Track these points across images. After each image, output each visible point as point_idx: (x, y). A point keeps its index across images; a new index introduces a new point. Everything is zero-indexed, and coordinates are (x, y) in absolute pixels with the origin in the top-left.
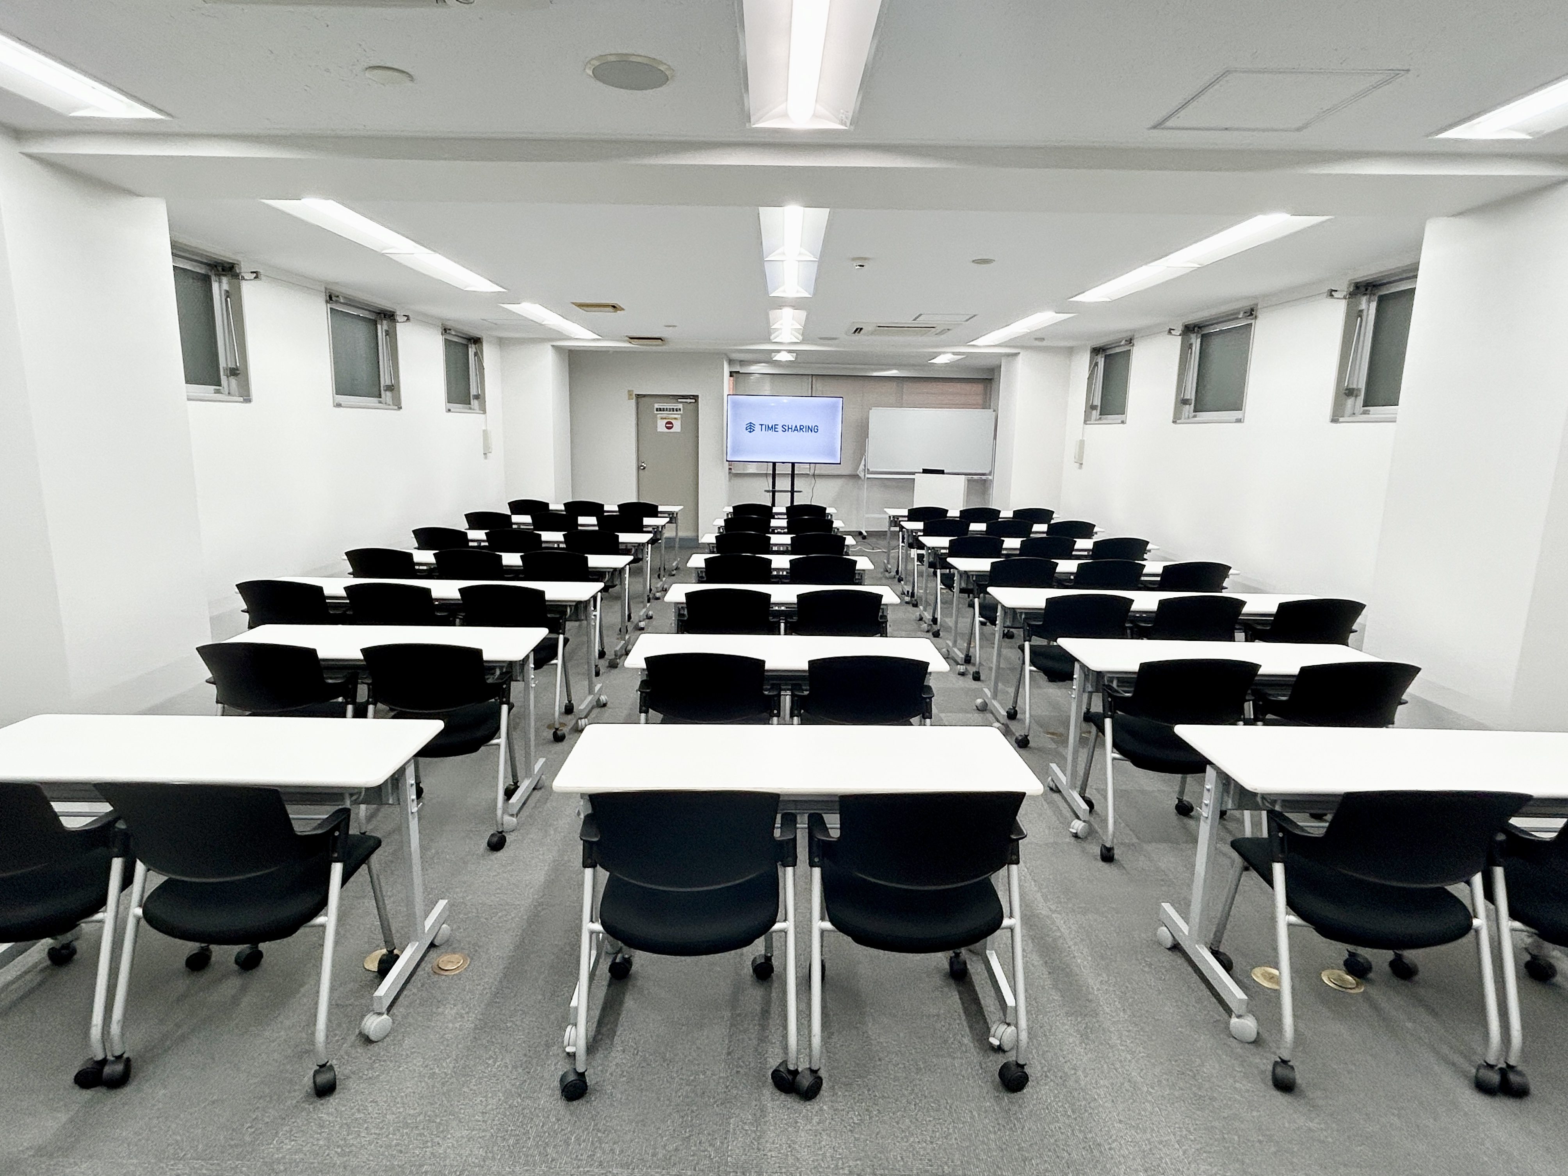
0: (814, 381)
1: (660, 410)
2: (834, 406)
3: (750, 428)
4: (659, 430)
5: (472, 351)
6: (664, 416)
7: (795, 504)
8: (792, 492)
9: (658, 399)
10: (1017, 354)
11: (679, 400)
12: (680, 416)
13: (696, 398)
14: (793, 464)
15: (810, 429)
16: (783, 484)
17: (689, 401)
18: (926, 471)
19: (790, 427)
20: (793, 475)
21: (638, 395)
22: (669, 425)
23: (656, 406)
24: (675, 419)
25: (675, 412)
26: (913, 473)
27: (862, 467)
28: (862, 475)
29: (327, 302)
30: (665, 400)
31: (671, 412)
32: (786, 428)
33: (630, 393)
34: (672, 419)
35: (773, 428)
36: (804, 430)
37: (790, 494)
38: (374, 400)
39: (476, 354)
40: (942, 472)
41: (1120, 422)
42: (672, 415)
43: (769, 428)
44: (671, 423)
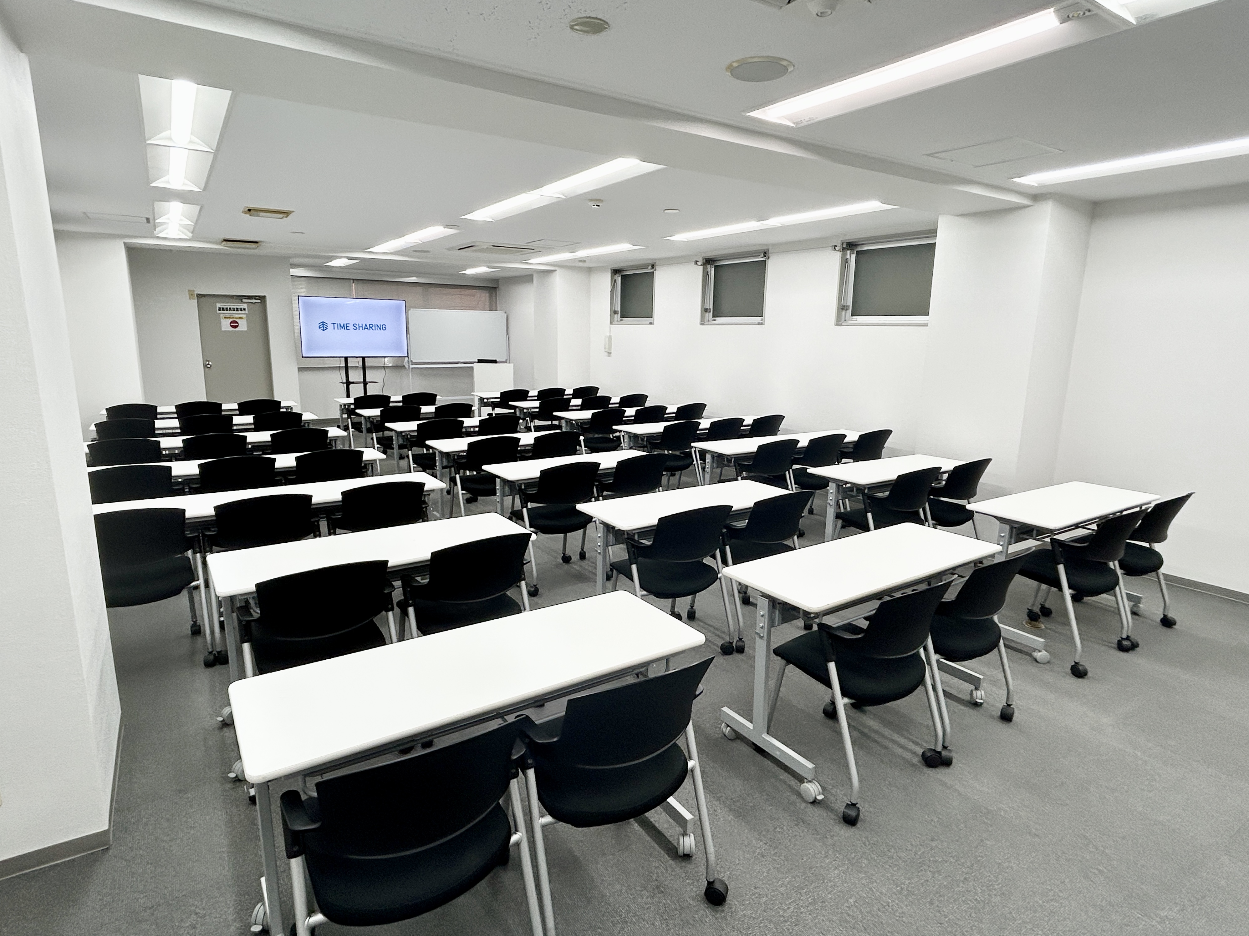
1: (223, 309)
2: (398, 308)
3: (323, 326)
4: (223, 329)
6: (228, 315)
7: (368, 394)
8: (365, 383)
9: (218, 299)
11: (244, 300)
12: (244, 316)
13: (263, 298)
14: (364, 358)
15: (379, 327)
16: (356, 376)
17: (254, 301)
18: (480, 361)
19: (360, 326)
20: (364, 368)
21: (200, 295)
22: (234, 324)
23: (219, 305)
24: (240, 318)
25: (240, 312)
26: (473, 363)
30: (227, 300)
31: (235, 312)
32: (356, 327)
33: (191, 292)
34: (236, 318)
35: (344, 327)
36: (373, 328)
37: (362, 384)
40: (494, 362)
41: (648, 323)
42: (237, 314)
43: (342, 327)
44: (237, 322)
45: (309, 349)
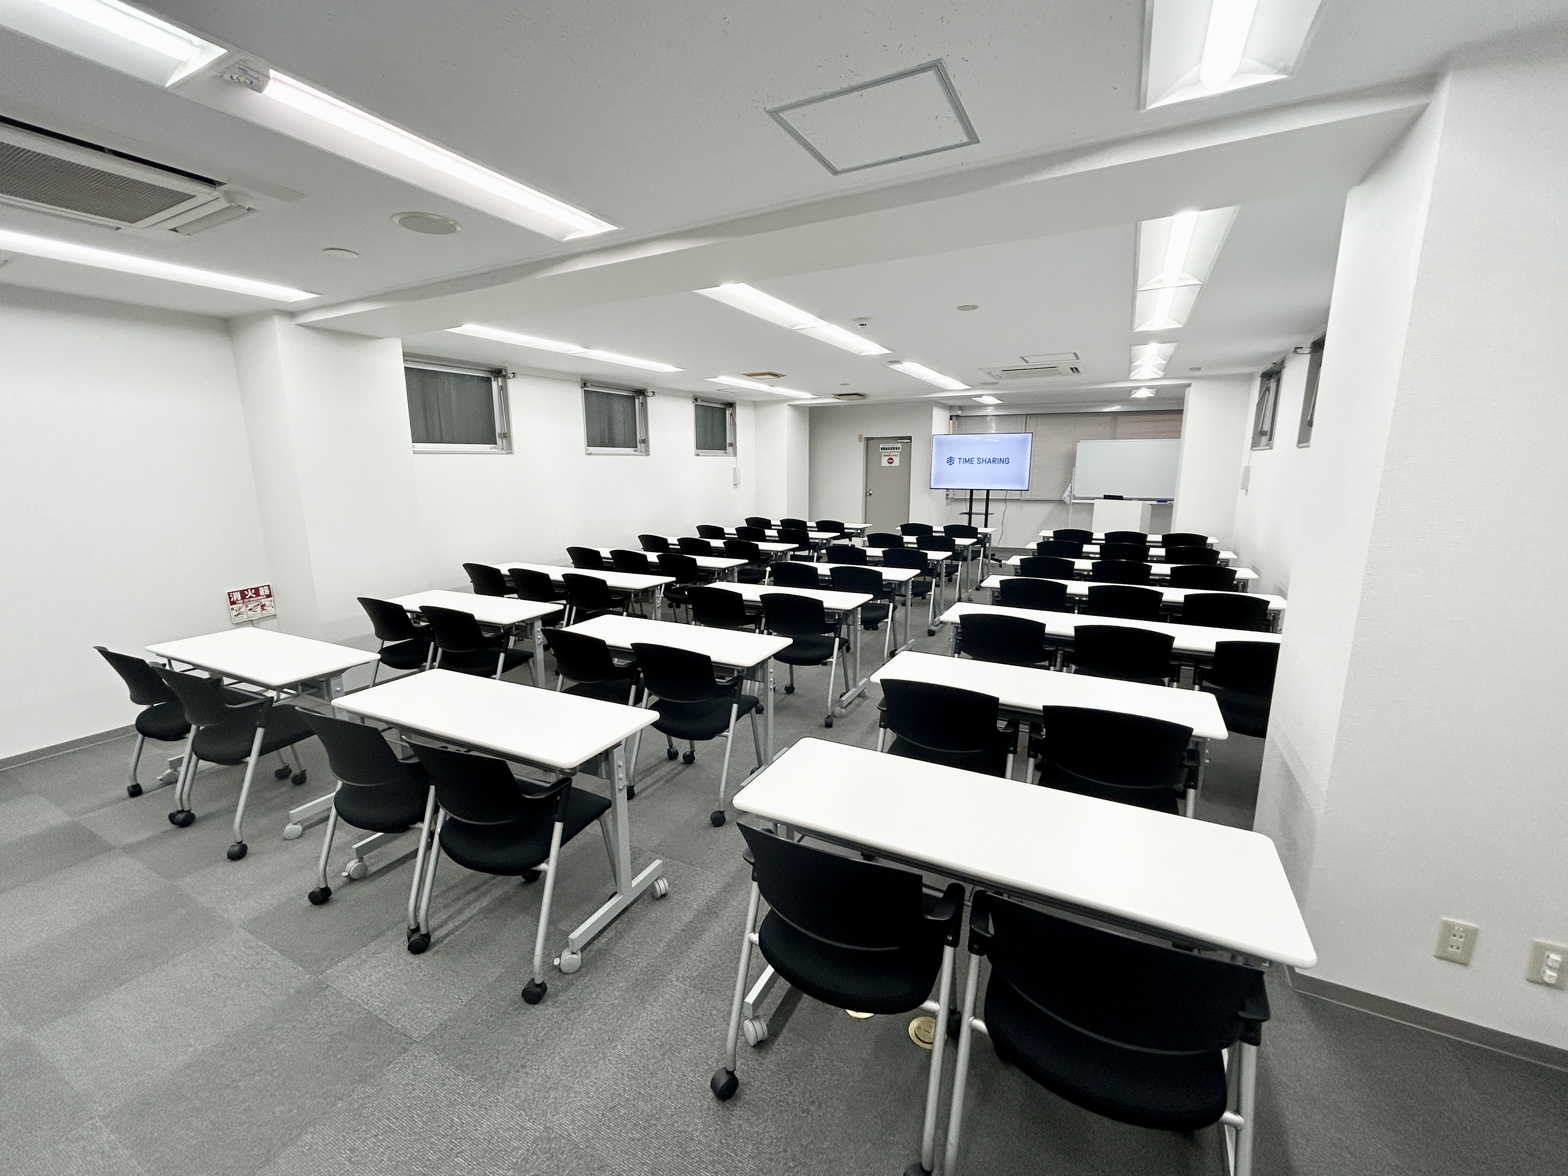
0: (1028, 421)
1: (884, 449)
2: (1023, 441)
3: (950, 461)
4: (883, 465)
5: (728, 413)
6: (887, 454)
8: (987, 515)
9: (883, 441)
10: (1189, 385)
11: (898, 441)
12: (898, 453)
13: (910, 438)
14: (988, 491)
15: (1001, 461)
16: (979, 507)
17: (904, 441)
18: (1107, 497)
19: (984, 459)
20: (987, 500)
21: (868, 438)
22: (891, 461)
23: (881, 446)
24: (896, 455)
25: (895, 450)
26: (1093, 499)
27: (1067, 493)
28: (1067, 500)
29: (582, 387)
30: (889, 441)
31: (892, 451)
32: (980, 461)
33: (860, 437)
34: (892, 456)
35: (969, 461)
36: (997, 462)
37: (984, 517)
38: (630, 450)
39: (731, 414)
40: (1120, 498)
41: (1270, 447)
42: (893, 453)
43: (966, 461)
44: (892, 459)
45: (937, 481)
